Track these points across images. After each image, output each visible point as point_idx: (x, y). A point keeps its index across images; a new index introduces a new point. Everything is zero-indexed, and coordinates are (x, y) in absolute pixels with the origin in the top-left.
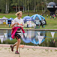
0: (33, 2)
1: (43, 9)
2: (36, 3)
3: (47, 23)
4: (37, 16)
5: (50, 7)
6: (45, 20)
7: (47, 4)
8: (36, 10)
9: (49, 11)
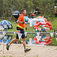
0: (2, 10)
1: (10, 16)
2: (4, 11)
3: (13, 27)
4: (5, 22)
5: (15, 15)
6: (11, 25)
7: (13, 12)
8: (4, 17)
9: (14, 18)
